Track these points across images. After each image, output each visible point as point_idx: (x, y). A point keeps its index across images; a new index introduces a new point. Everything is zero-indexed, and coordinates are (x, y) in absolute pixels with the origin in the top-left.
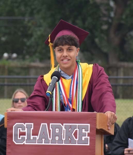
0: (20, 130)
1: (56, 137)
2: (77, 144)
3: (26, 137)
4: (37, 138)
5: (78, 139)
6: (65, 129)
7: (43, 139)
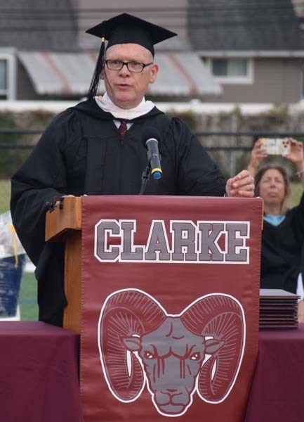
0: (108, 233)
1: (183, 248)
2: (224, 262)
3: (121, 247)
4: (145, 249)
5: (226, 252)
6: (200, 232)
7: (158, 253)
